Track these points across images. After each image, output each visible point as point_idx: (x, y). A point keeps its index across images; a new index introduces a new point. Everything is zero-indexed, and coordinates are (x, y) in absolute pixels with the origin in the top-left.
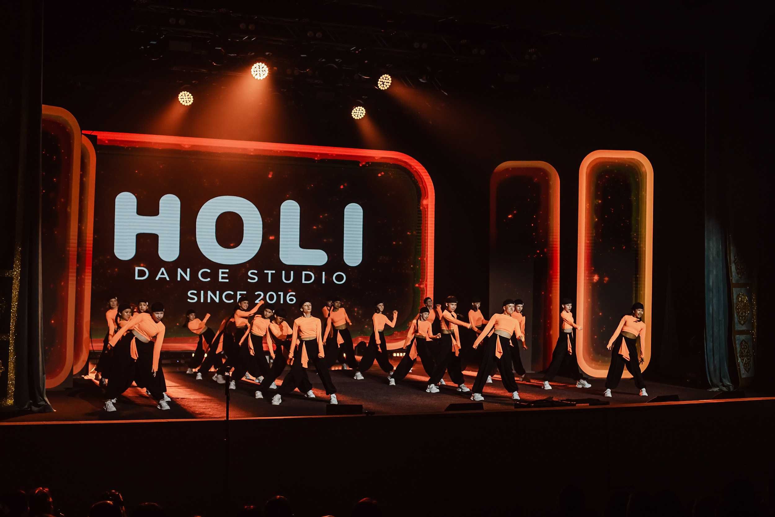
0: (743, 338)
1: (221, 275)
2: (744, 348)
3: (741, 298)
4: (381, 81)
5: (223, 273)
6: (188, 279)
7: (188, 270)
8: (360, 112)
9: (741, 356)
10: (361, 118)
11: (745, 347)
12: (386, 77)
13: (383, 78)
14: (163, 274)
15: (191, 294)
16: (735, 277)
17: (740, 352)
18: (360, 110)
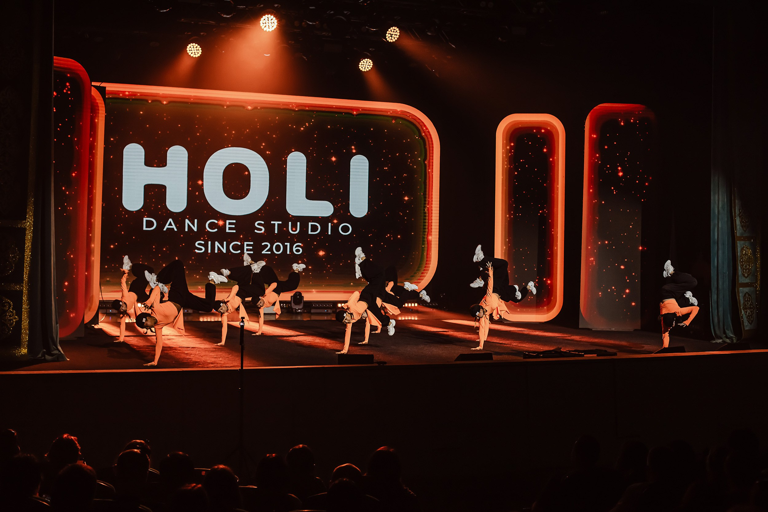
0: (747, 291)
1: (228, 226)
2: (747, 300)
3: (746, 251)
4: (389, 34)
5: (230, 224)
6: (195, 229)
7: (196, 220)
8: (367, 64)
9: (745, 308)
10: (368, 70)
11: (749, 299)
12: (394, 29)
13: (391, 30)
14: (170, 224)
15: (199, 244)
16: (739, 230)
17: (743, 304)
18: (368, 62)
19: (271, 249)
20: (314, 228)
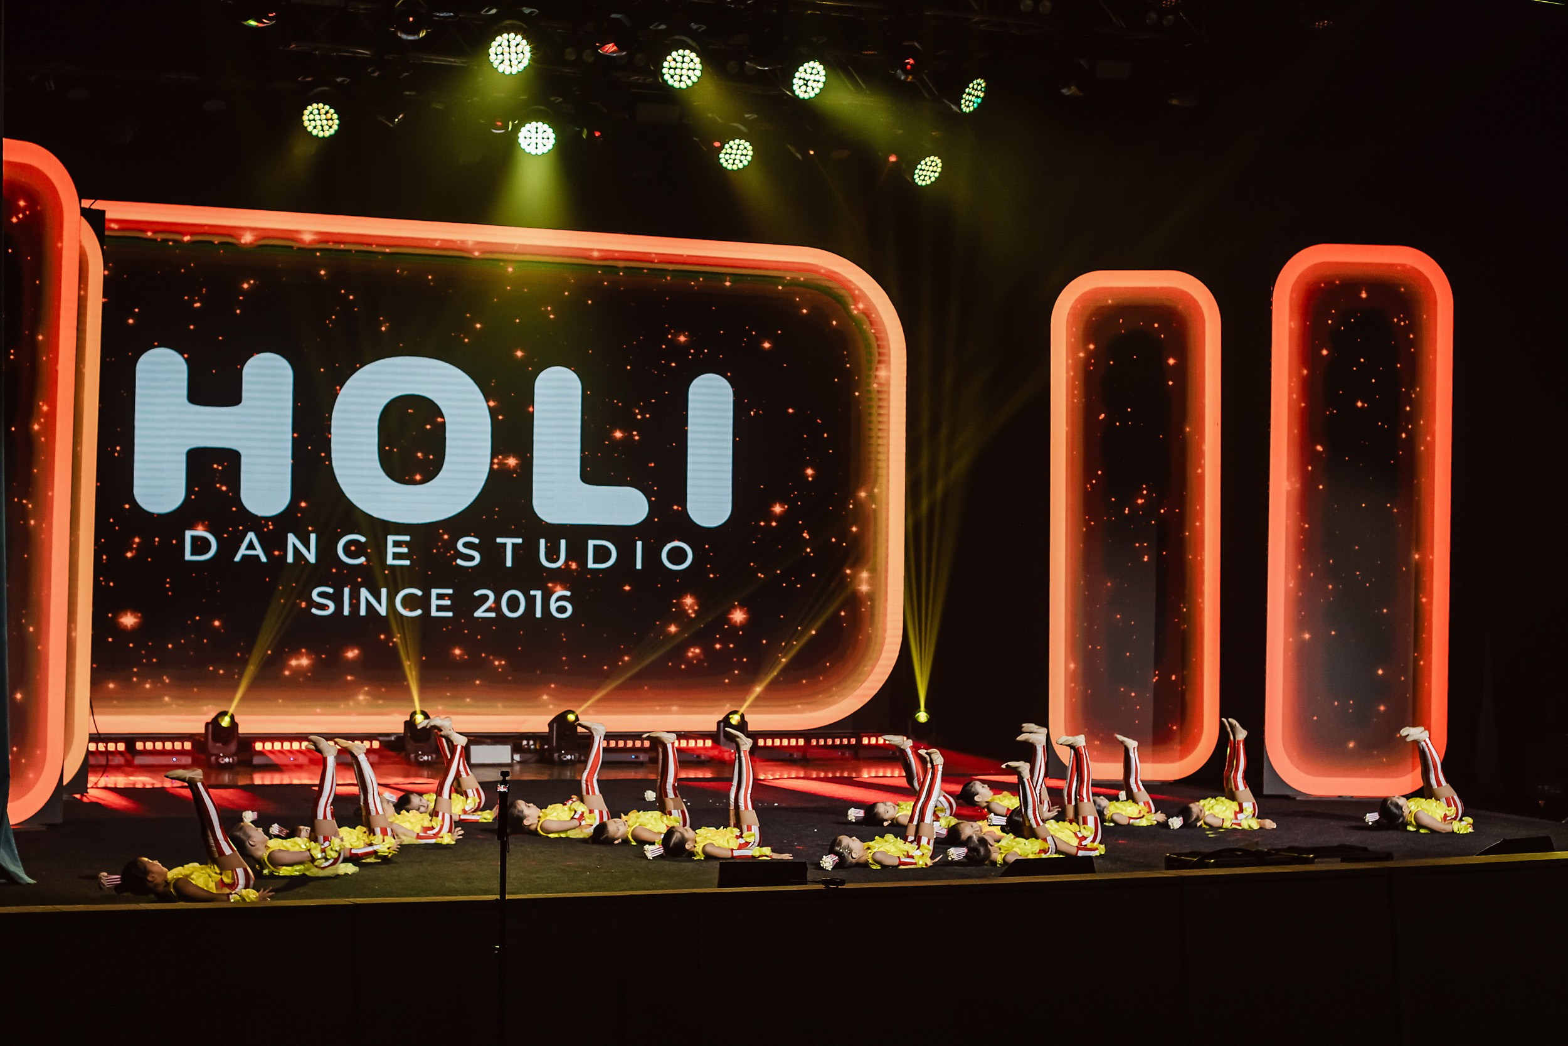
1: (391, 550)
4: (800, 78)
5: (397, 544)
6: (311, 558)
7: (313, 537)
8: (739, 152)
10: (741, 166)
12: (813, 68)
13: (805, 70)
14: (251, 546)
18: (740, 147)
19: (497, 608)
20: (602, 554)
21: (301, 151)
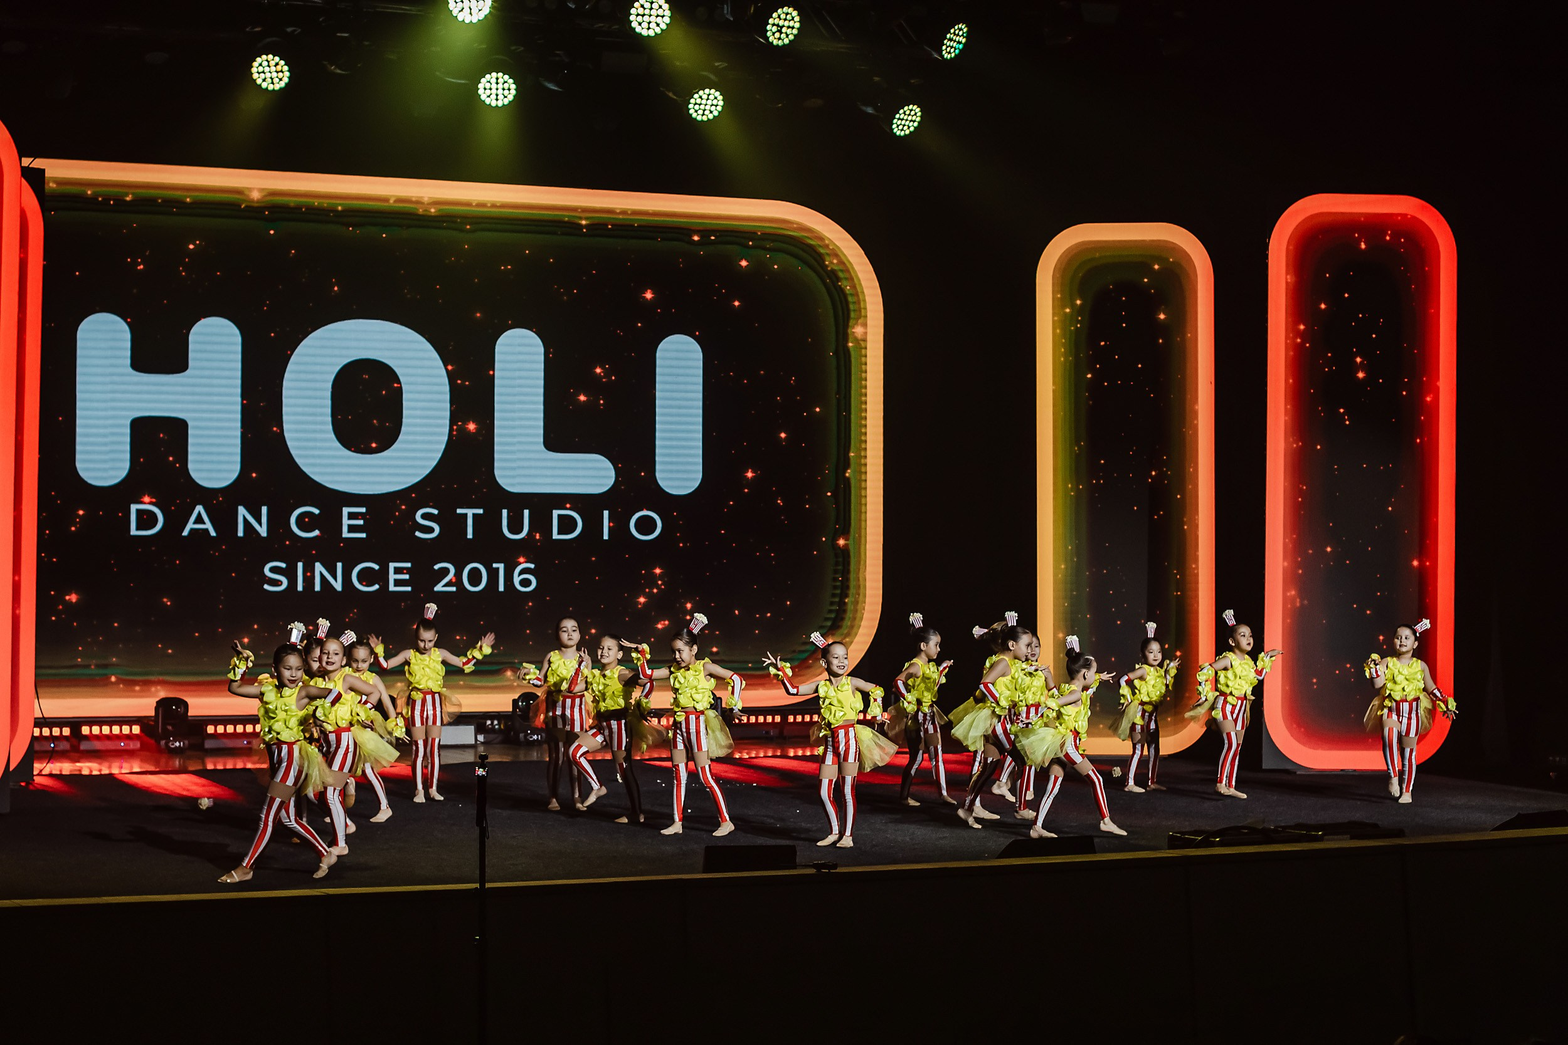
1: (346, 522)
4: (774, 25)
5: (352, 516)
6: (263, 531)
7: (264, 509)
8: (709, 102)
10: (711, 117)
12: (787, 14)
13: (779, 17)
14: (199, 520)
15: (272, 570)
18: (710, 97)
19: (458, 582)
20: (567, 525)
21: (250, 106)
